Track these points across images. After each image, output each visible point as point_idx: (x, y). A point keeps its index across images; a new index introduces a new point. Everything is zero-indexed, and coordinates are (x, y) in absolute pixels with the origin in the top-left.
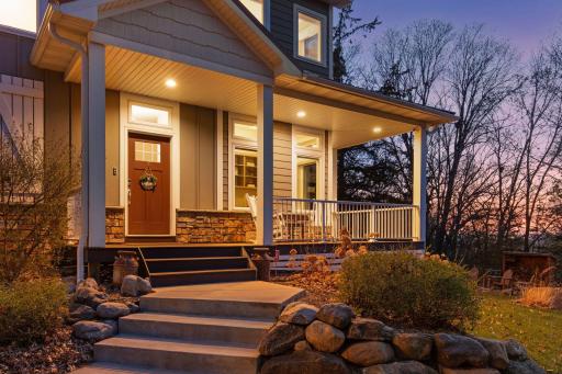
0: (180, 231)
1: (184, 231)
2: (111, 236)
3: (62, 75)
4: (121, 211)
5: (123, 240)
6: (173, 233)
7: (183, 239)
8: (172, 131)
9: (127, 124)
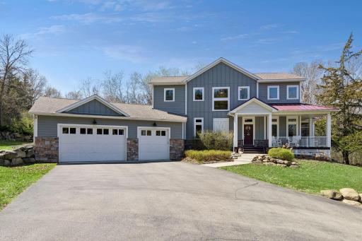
0: (255, 144)
2: (240, 145)
3: (232, 116)
6: (253, 145)
7: (256, 146)
8: (253, 123)
9: (244, 123)
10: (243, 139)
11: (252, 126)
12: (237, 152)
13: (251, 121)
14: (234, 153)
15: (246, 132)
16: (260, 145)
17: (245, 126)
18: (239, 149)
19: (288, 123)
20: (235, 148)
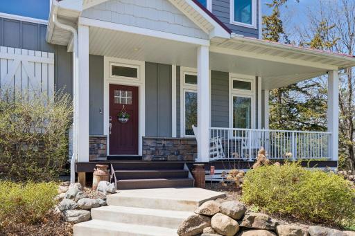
0: (145, 152)
1: (149, 152)
2: (98, 156)
3: (66, 47)
4: (105, 138)
5: (105, 159)
6: (140, 154)
7: (148, 158)
8: (140, 81)
9: (109, 78)
10: (107, 132)
11: (134, 90)
12: (89, 182)
13: (132, 73)
14: (73, 187)
15: (115, 110)
16: (161, 155)
17: (113, 88)
18: (98, 172)
19: (234, 92)
20: (80, 166)
